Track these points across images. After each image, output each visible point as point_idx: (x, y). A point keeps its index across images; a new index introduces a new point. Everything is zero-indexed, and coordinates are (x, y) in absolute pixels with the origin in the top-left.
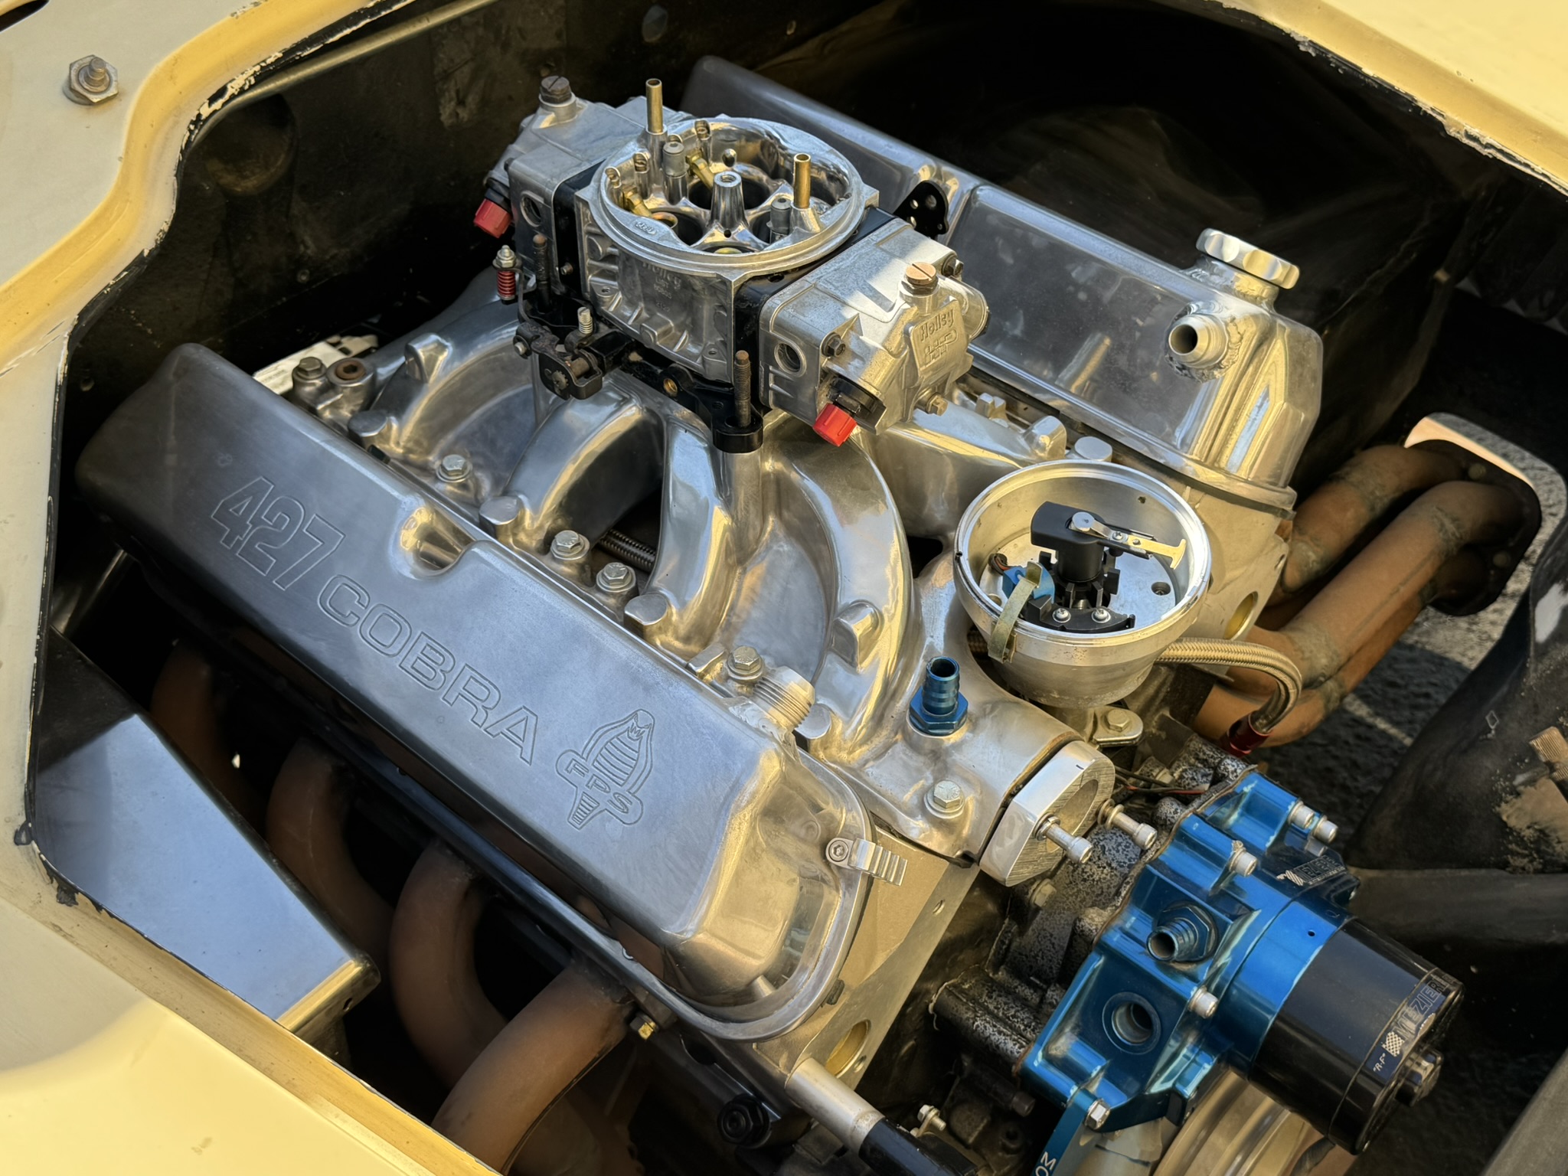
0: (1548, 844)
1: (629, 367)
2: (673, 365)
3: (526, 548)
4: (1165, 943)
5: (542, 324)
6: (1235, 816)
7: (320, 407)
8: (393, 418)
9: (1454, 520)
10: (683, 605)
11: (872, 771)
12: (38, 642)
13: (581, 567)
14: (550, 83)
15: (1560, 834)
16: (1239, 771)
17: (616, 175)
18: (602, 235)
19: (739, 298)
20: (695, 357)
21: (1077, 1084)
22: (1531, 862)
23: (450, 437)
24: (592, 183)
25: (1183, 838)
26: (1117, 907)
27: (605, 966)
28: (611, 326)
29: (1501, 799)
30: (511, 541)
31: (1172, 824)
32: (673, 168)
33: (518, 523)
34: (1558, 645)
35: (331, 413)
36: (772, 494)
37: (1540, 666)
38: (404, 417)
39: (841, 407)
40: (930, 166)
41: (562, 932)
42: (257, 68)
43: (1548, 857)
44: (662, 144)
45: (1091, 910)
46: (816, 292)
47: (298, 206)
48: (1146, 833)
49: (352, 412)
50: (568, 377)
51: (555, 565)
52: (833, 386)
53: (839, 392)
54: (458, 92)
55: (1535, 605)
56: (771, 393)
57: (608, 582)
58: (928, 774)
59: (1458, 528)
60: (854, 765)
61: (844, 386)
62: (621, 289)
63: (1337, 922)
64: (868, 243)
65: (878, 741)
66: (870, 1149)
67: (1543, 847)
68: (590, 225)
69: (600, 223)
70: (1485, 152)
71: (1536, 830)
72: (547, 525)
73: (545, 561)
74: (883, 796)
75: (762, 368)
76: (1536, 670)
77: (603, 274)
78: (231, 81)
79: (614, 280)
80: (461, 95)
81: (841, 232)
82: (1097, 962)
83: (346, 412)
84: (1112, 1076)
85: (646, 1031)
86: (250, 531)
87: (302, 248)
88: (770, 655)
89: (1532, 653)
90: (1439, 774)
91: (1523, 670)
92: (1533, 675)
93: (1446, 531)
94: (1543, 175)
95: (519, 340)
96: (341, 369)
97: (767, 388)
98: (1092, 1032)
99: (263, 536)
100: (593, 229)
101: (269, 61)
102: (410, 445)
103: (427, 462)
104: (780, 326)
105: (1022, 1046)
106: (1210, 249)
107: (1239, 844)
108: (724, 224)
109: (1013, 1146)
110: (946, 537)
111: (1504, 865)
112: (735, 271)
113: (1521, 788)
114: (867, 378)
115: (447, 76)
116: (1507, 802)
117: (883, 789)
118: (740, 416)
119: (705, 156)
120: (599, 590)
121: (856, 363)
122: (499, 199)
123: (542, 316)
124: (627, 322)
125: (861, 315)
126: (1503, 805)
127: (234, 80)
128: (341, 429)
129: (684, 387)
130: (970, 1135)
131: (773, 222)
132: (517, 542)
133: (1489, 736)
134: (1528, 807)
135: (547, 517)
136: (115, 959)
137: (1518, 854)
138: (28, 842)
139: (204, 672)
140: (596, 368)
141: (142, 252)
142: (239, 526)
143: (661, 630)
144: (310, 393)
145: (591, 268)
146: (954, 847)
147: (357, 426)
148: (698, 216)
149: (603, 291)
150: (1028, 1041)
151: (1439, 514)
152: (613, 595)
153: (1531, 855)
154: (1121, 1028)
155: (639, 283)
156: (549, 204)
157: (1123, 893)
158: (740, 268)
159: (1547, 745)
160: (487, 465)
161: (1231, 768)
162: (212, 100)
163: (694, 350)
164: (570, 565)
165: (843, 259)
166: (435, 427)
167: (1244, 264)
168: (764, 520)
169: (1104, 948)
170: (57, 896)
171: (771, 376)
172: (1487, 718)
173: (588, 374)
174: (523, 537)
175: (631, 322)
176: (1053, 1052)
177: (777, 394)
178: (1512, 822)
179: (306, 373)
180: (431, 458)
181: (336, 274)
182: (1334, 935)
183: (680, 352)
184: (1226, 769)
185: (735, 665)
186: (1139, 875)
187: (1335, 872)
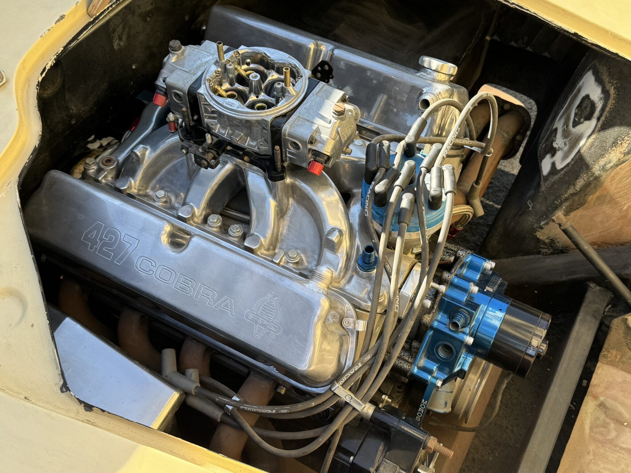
0: (554, 244)
1: (228, 152)
2: (246, 150)
3: (198, 223)
4: (456, 325)
5: (189, 140)
6: (465, 270)
7: (100, 179)
8: (131, 179)
9: (507, 133)
10: (265, 237)
11: (348, 288)
12: (47, 314)
13: (220, 227)
14: (173, 43)
15: (558, 240)
16: (464, 254)
17: (210, 81)
18: (210, 105)
19: (272, 126)
20: (254, 147)
21: (430, 375)
22: (549, 250)
23: (154, 182)
24: (202, 86)
25: (452, 285)
26: (434, 313)
27: (264, 373)
28: (217, 137)
29: (536, 231)
30: (192, 222)
31: (448, 281)
32: (231, 74)
33: (193, 215)
34: (552, 176)
35: (105, 180)
36: (290, 191)
37: (546, 184)
38: (135, 178)
39: (317, 161)
40: (313, 43)
41: (246, 364)
42: (56, 56)
43: (555, 248)
44: (225, 65)
45: (426, 316)
46: (300, 119)
47: (68, 96)
48: (443, 288)
49: (112, 178)
50: (207, 162)
51: (211, 229)
52: (313, 154)
53: (316, 156)
54: (119, 36)
55: (541, 162)
56: (288, 158)
57: (234, 233)
58: (368, 285)
59: (508, 135)
60: (341, 286)
61: (317, 154)
62: (219, 122)
63: (508, 303)
64: (313, 94)
65: (348, 276)
66: (373, 419)
67: (553, 245)
68: (204, 101)
69: (208, 100)
70: (512, 6)
71: (550, 240)
72: (204, 213)
73: (207, 227)
74: (355, 297)
75: (284, 150)
76: (544, 185)
77: (210, 118)
78: (47, 65)
79: (215, 119)
80: (120, 36)
81: (303, 92)
82: (431, 333)
83: (109, 178)
84: (440, 369)
85: (283, 391)
86: (99, 244)
87: (71, 111)
88: (299, 249)
89: (542, 179)
90: (512, 224)
91: (539, 185)
92: (543, 187)
93: (505, 138)
94: (534, 13)
95: (183, 149)
96: (104, 162)
97: (286, 156)
98: (431, 355)
99: (105, 244)
100: (206, 103)
101: (59, 53)
102: (140, 188)
103: (147, 192)
104: (290, 135)
105: (409, 366)
106: (426, 65)
107: (472, 284)
108: (255, 93)
109: (401, 391)
110: (352, 192)
111: (539, 253)
112: (269, 116)
113: (543, 226)
114: (326, 150)
115: (114, 31)
116: (538, 231)
117: (354, 294)
118: (278, 168)
119: (239, 64)
120: (230, 236)
121: (320, 145)
122: (162, 93)
123: (189, 137)
124: (224, 135)
125: (320, 127)
126: (537, 232)
127: (48, 64)
128: (110, 186)
129: (252, 158)
130: (388, 392)
131: (276, 92)
132: (194, 222)
133: (530, 209)
134: (546, 232)
135: (203, 210)
136: (114, 428)
137: (544, 248)
138: (67, 391)
139: (77, 287)
140: (216, 156)
141: (36, 146)
142: (94, 242)
143: (259, 248)
144: (93, 172)
145: (206, 116)
146: (382, 309)
147: (118, 185)
148: (245, 91)
149: (212, 124)
150: (411, 363)
151: (501, 131)
152: (237, 237)
153: (549, 248)
154: (442, 354)
155: (227, 121)
156: (186, 95)
157: (435, 308)
158: (270, 115)
159: (558, 218)
160: (172, 191)
161: (461, 254)
162: (42, 74)
163: (254, 144)
164: (216, 227)
165: (306, 104)
166: (148, 179)
167: (439, 70)
168: (288, 200)
169: (432, 328)
170: (85, 409)
171: (287, 152)
172: (528, 203)
173: (214, 158)
174: (196, 220)
175: (225, 135)
176: (420, 365)
177: (290, 158)
178: (541, 238)
179: (90, 165)
180: (148, 191)
181: (85, 117)
182: (508, 308)
183: (248, 145)
184: (459, 254)
185: (290, 257)
186: (440, 300)
187: (499, 282)
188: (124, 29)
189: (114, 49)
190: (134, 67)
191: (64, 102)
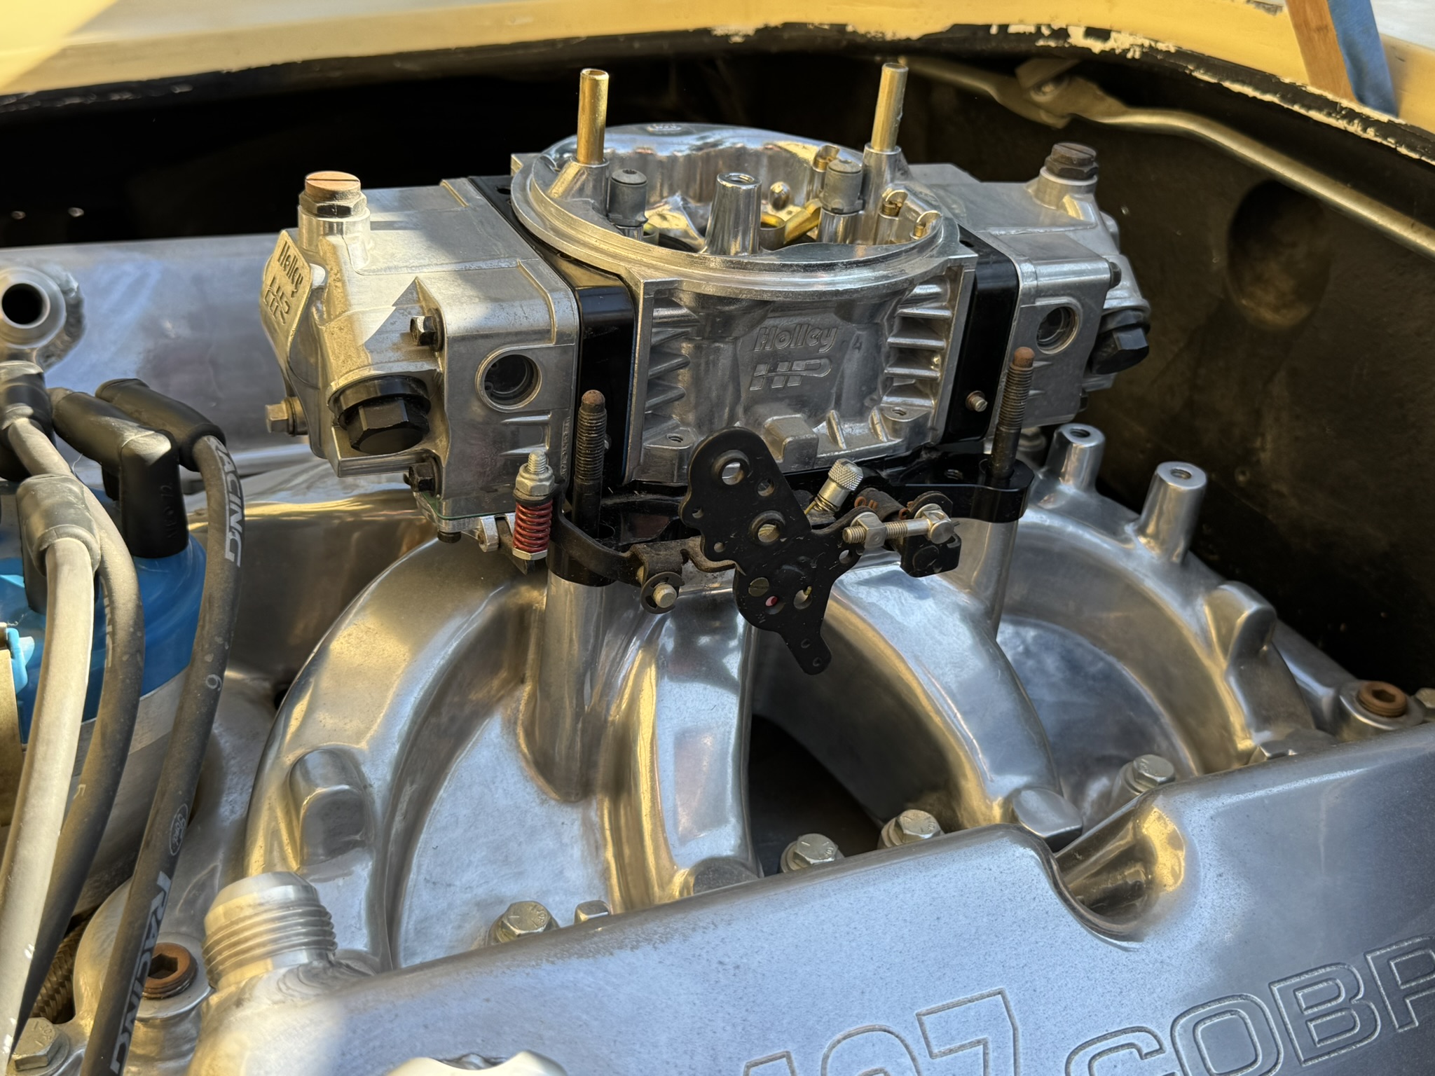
191: (1260, 387)
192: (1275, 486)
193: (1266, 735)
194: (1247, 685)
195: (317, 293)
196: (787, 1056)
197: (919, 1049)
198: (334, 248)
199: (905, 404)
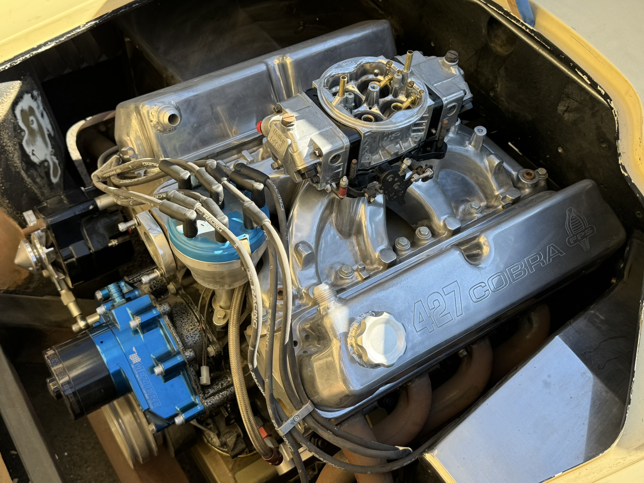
47: (502, 72)
54: (568, 107)
87: (496, 85)
181: (500, 107)
188: (577, 110)
189: (557, 109)
190: (560, 151)
191: (497, 70)
192: (501, 98)
193: (502, 190)
194: (497, 179)
195: (290, 145)
196: (421, 301)
197: (443, 294)
198: (291, 134)
199: (416, 135)
